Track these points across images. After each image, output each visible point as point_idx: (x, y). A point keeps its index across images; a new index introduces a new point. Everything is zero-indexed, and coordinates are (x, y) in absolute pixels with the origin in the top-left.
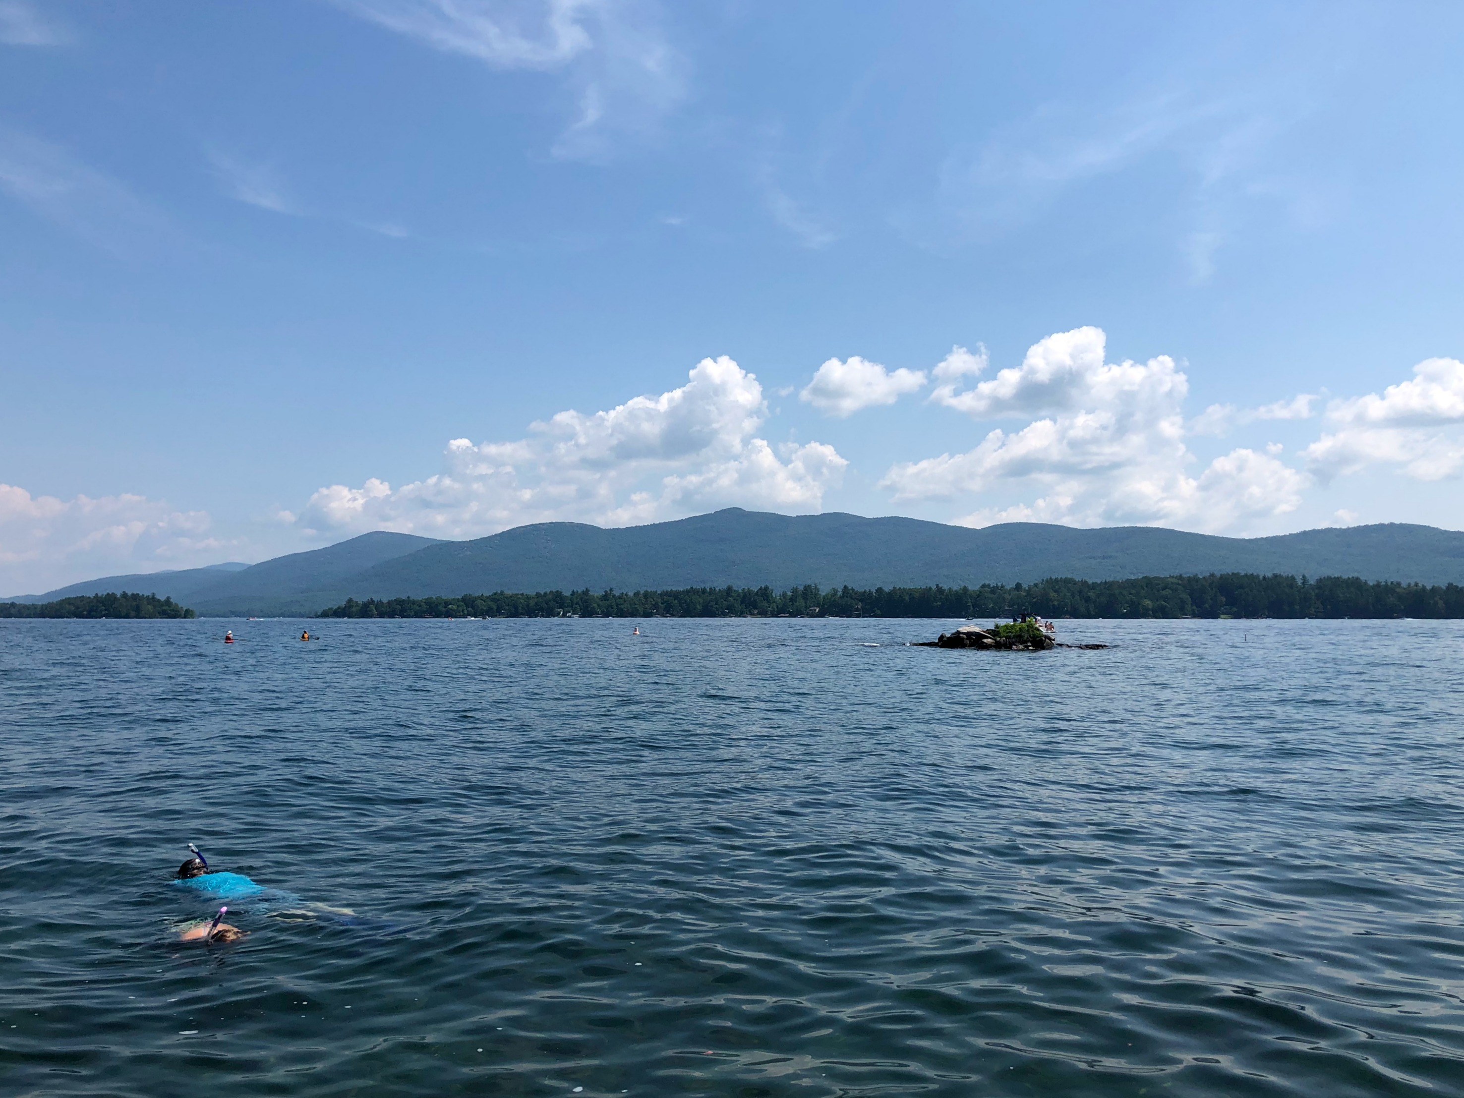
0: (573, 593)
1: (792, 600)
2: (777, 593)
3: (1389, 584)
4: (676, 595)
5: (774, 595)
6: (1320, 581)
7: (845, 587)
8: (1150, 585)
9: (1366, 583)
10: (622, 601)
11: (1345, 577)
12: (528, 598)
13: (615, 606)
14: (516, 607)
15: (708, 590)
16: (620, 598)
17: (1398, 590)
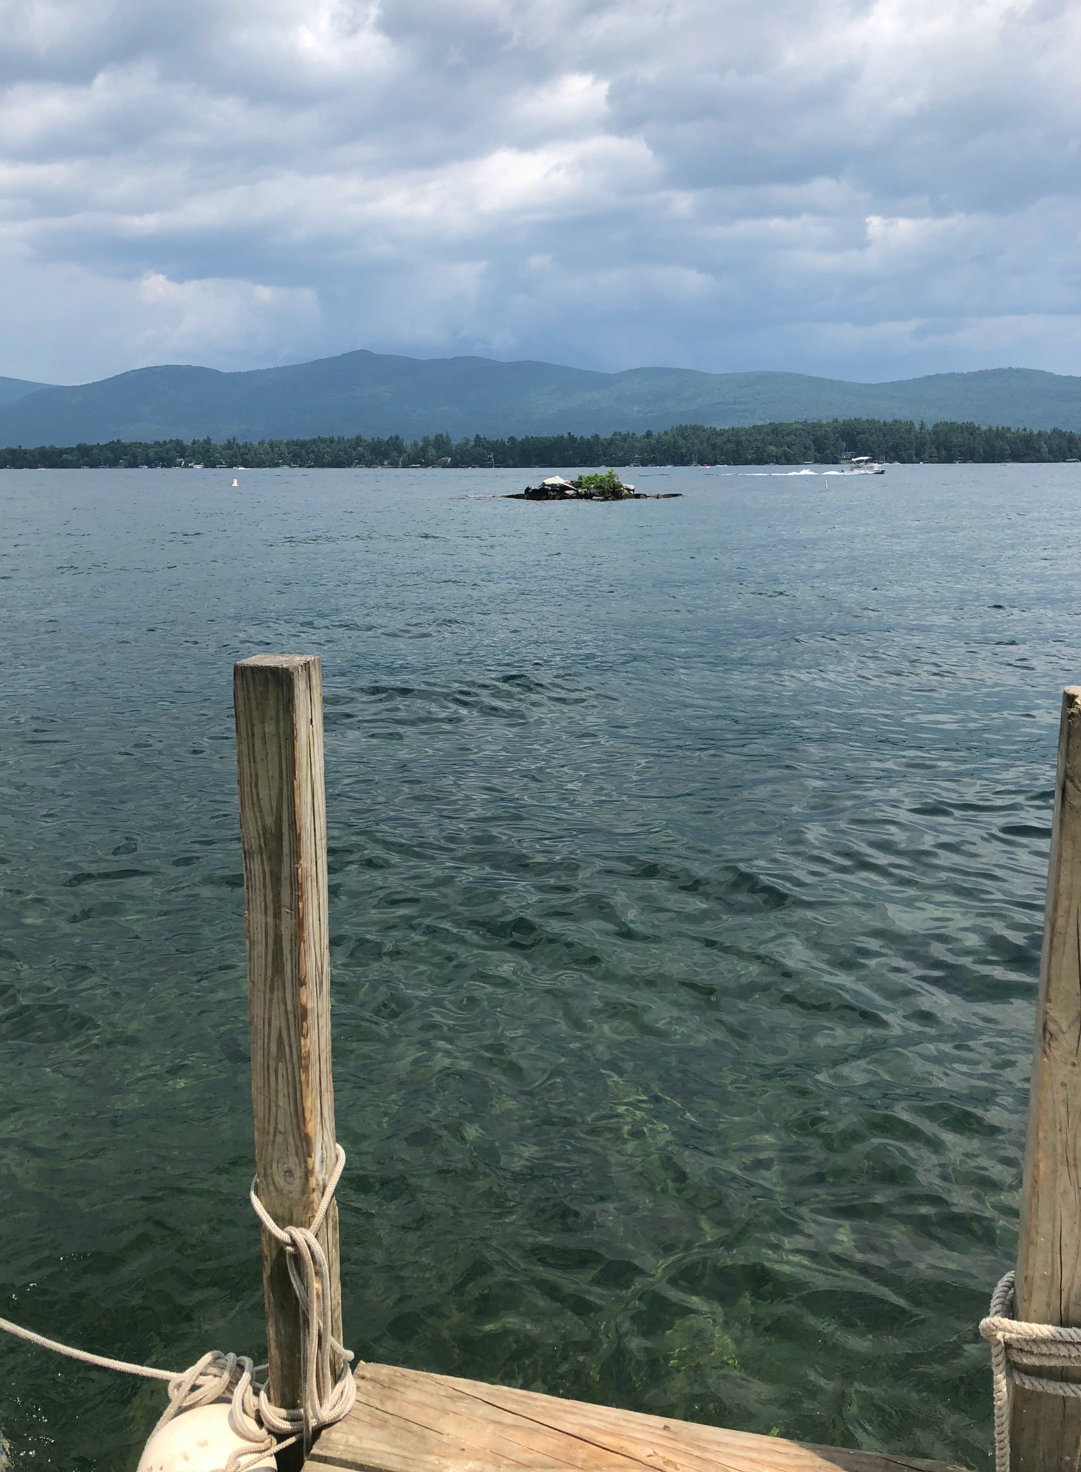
0: (194, 442)
1: (424, 450)
2: (408, 443)
3: (1000, 429)
4: (302, 444)
5: (404, 444)
6: (937, 425)
7: (477, 436)
8: (776, 431)
9: (978, 428)
10: (246, 451)
11: (960, 422)
12: (147, 446)
13: (239, 456)
14: (135, 457)
15: (336, 439)
16: (245, 447)
17: (1008, 435)
